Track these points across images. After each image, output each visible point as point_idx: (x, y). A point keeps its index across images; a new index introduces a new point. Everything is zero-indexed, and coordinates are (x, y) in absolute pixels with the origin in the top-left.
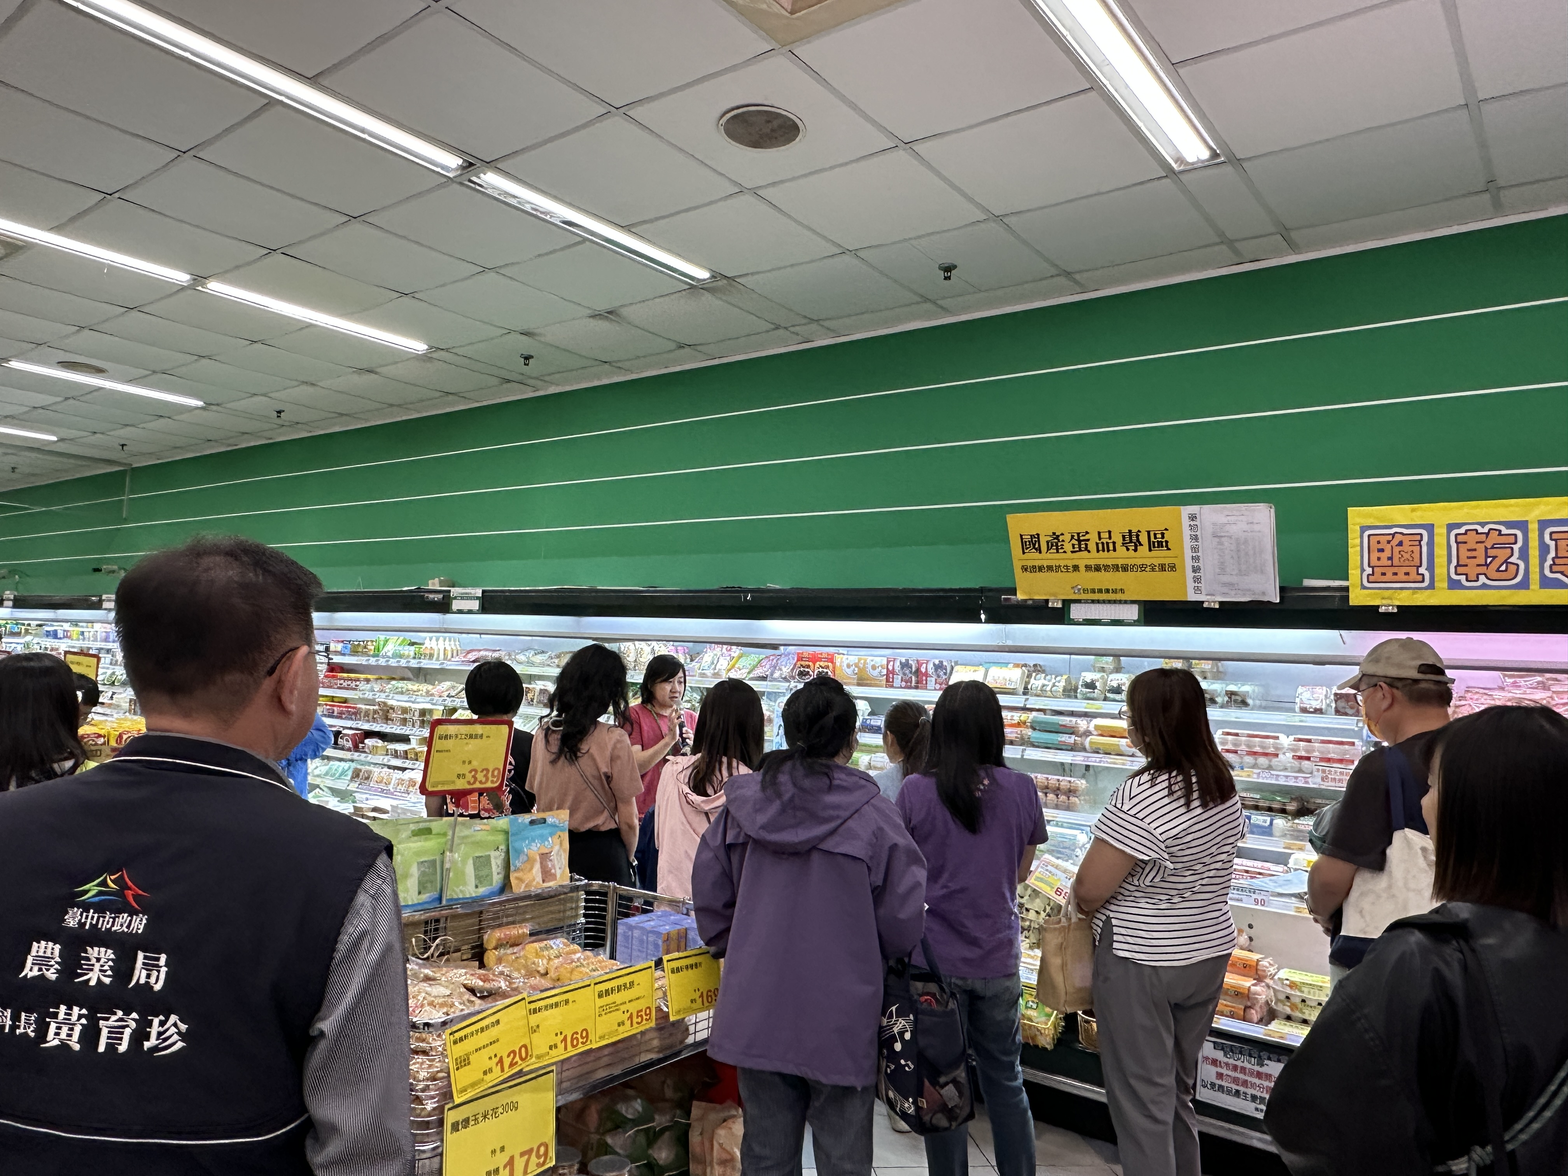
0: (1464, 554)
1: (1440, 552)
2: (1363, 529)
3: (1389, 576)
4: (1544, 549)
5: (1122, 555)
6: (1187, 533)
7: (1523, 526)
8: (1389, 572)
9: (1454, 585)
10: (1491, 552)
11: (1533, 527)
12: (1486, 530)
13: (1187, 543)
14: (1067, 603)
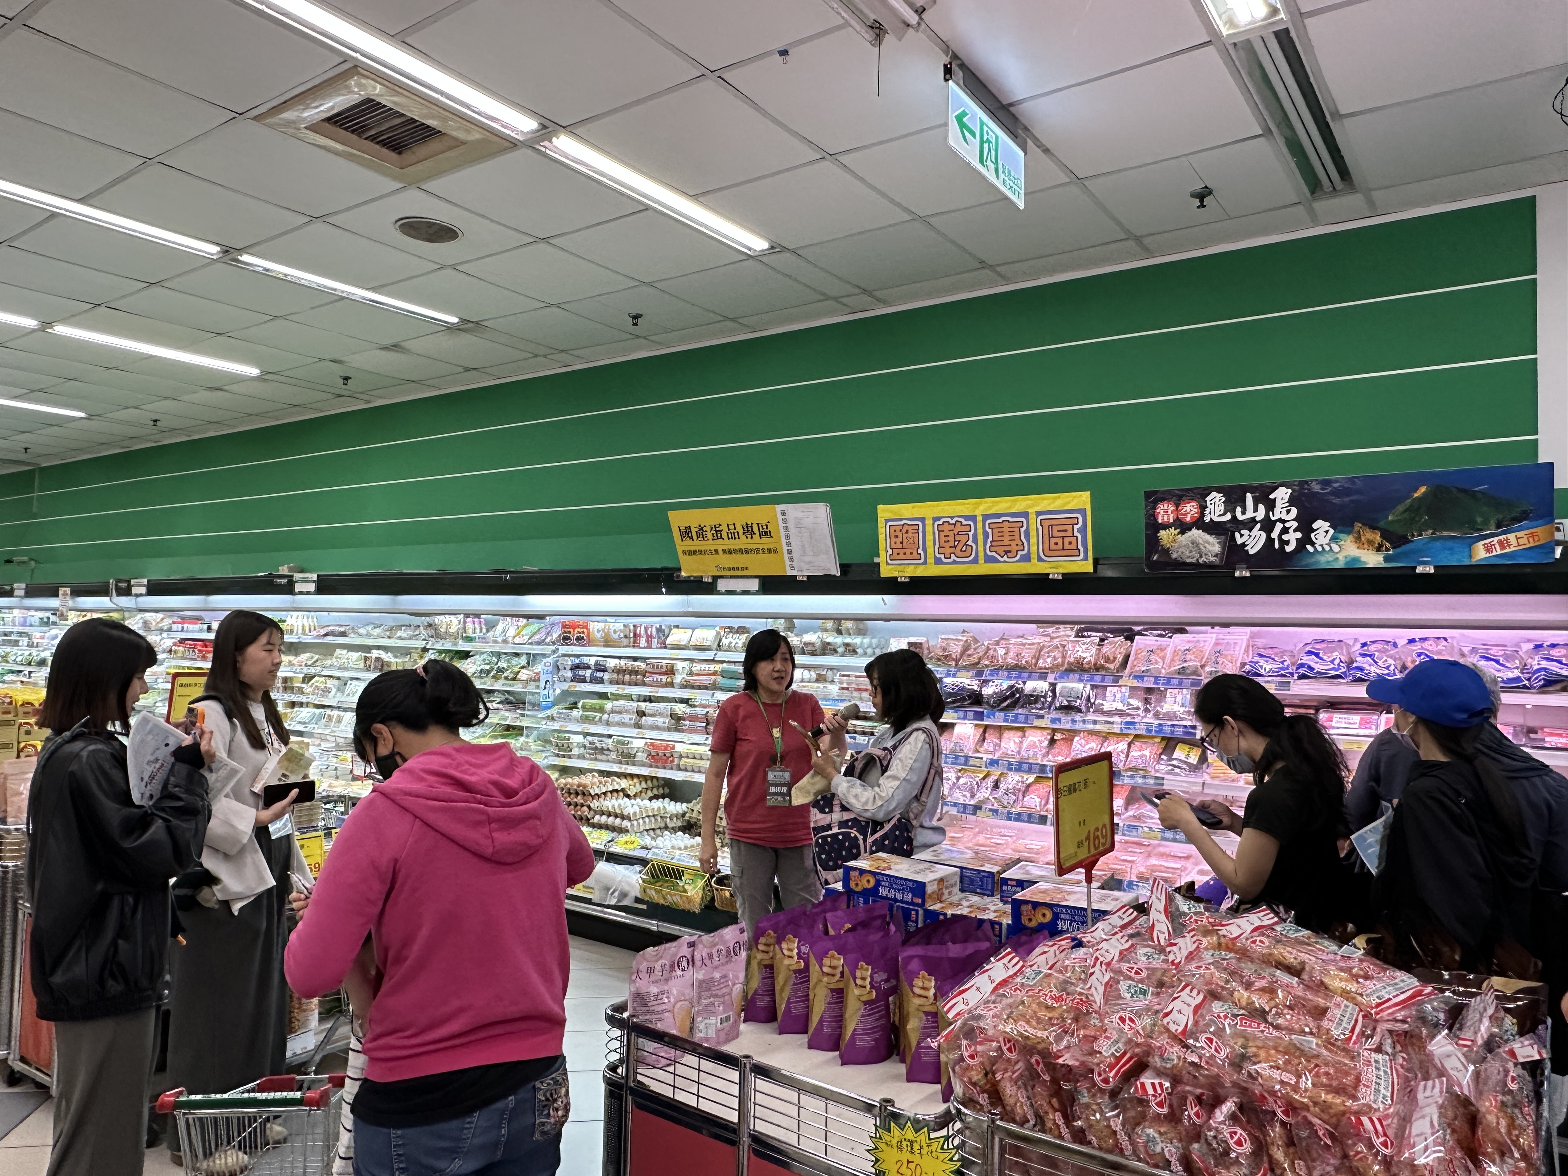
0: (943, 539)
1: (929, 537)
2: (887, 521)
3: (902, 556)
4: (986, 535)
5: (743, 542)
6: (781, 525)
7: (973, 518)
8: (902, 552)
9: (938, 561)
10: (957, 538)
11: (980, 519)
12: (953, 522)
13: (782, 532)
14: (715, 578)
